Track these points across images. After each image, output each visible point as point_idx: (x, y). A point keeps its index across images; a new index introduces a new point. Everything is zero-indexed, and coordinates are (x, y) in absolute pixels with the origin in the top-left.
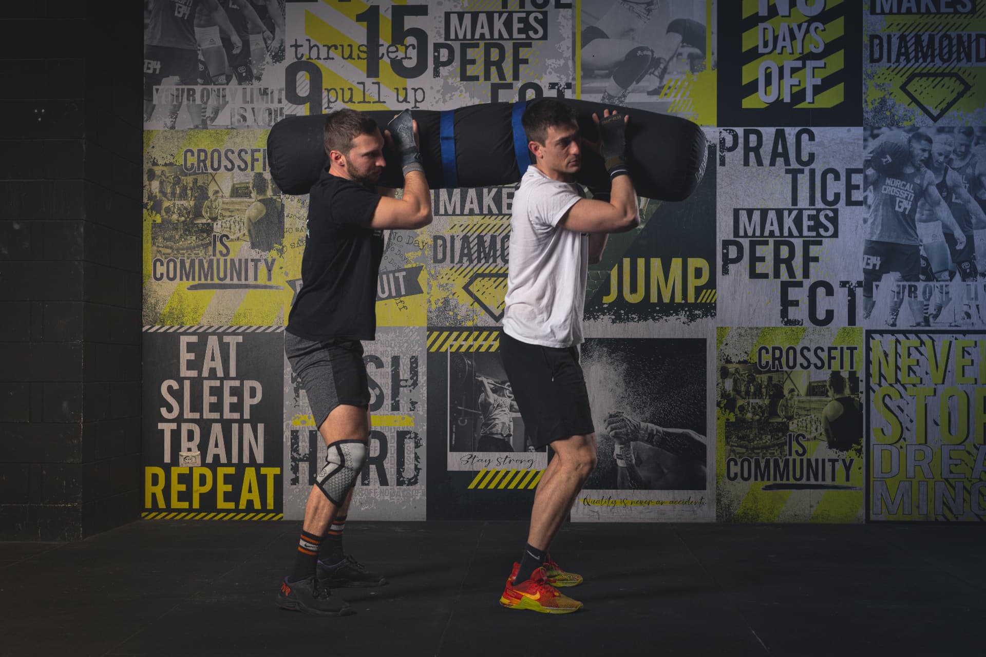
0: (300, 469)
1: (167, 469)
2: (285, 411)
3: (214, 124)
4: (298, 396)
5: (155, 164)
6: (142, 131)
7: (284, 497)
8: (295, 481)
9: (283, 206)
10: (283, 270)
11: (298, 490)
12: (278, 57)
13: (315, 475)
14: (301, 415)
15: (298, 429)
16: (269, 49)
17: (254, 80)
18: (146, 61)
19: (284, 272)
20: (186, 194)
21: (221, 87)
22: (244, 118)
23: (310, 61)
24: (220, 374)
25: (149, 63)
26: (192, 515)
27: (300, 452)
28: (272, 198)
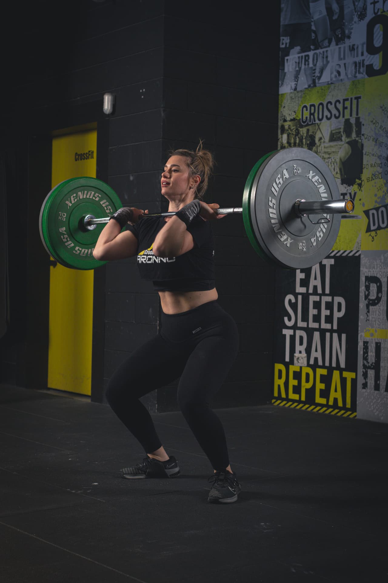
0: (369, 375)
1: (287, 365)
2: (360, 324)
3: (321, 81)
4: (368, 312)
5: (285, 121)
6: (278, 95)
7: (357, 399)
8: (365, 386)
9: (362, 145)
10: (361, 202)
11: (367, 394)
12: (362, 16)
13: (378, 382)
14: (370, 329)
15: (368, 340)
16: (356, 9)
17: (346, 40)
18: (282, 38)
19: (362, 203)
20: (302, 143)
21: (325, 50)
22: (339, 73)
23: (384, 13)
24: (320, 291)
25: (283, 39)
26: (301, 405)
27: (369, 361)
28: (355, 139)
